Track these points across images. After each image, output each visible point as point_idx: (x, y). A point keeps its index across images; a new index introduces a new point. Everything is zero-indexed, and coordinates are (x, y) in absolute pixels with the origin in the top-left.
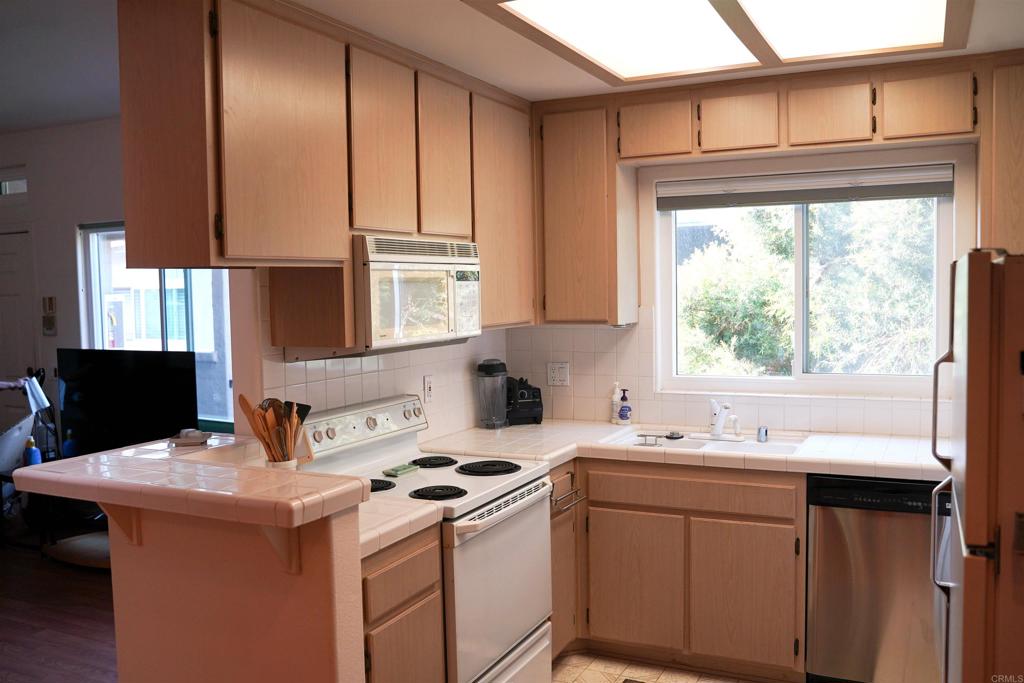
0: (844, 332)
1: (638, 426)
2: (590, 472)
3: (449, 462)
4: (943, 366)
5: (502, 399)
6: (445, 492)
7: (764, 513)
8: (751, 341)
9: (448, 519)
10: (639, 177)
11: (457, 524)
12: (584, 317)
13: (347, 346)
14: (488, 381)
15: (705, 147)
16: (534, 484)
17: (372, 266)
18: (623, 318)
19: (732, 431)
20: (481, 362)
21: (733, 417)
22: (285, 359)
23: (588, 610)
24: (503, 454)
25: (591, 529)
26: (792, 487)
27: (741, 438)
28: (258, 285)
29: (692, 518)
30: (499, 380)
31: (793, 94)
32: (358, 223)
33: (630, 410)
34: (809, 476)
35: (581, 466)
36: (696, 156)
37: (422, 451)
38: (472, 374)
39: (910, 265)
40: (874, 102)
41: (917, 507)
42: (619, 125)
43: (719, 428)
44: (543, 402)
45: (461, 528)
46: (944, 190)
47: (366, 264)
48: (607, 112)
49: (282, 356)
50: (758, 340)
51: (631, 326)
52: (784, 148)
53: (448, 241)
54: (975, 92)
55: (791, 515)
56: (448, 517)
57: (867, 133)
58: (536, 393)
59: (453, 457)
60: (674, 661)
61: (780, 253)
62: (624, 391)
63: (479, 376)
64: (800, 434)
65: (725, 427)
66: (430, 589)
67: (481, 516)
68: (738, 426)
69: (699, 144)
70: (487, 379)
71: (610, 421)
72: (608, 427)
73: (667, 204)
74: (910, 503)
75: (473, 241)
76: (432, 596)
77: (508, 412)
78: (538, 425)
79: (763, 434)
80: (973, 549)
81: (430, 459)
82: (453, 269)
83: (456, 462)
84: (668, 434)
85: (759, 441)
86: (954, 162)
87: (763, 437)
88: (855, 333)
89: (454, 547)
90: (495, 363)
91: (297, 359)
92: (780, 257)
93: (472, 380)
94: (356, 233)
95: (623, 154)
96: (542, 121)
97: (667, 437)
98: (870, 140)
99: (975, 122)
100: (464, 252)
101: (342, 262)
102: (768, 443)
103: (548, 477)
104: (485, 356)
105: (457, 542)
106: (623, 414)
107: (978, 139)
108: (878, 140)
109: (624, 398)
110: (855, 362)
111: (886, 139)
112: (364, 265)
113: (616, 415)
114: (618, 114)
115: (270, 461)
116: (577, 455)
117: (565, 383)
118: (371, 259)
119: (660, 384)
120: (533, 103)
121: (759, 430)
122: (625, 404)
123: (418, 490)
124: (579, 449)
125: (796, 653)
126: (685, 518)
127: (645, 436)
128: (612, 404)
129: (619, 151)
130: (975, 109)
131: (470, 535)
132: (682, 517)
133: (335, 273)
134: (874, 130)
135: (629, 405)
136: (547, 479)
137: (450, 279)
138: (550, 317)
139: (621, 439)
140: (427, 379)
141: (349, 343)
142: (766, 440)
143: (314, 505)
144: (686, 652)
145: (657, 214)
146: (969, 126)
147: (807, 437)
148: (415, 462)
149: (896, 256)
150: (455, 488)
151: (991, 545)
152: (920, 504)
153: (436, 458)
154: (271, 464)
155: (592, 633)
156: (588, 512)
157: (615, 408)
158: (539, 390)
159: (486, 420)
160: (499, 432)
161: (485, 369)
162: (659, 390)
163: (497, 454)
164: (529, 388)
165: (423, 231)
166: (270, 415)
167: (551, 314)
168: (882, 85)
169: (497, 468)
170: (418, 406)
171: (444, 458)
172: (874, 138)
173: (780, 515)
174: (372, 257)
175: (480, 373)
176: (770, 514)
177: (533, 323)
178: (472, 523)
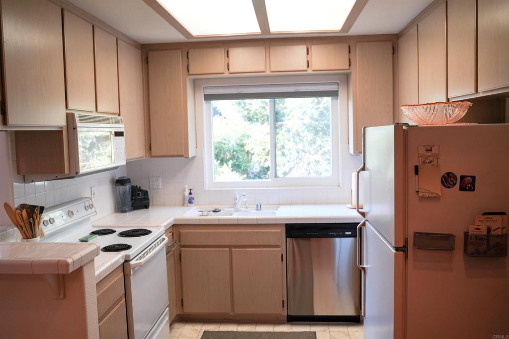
0: (283, 157)
1: (198, 207)
2: (181, 231)
3: (111, 232)
4: (362, 172)
5: (129, 197)
6: (120, 247)
7: (267, 243)
8: (237, 163)
9: (127, 261)
10: (195, 84)
11: (132, 263)
12: (172, 154)
13: (66, 173)
14: (121, 188)
15: (231, 70)
16: (159, 239)
17: (78, 129)
18: (191, 154)
19: (245, 206)
20: (117, 178)
21: (245, 200)
22: (24, 181)
23: (182, 300)
24: (139, 225)
25: (182, 259)
26: (279, 231)
27: (249, 209)
28: (9, 140)
29: (233, 249)
30: (128, 187)
31: (272, 48)
32: (70, 107)
33: (193, 199)
34: (287, 225)
35: (176, 229)
36: (227, 75)
37: (94, 227)
38: (112, 185)
39: (311, 127)
40: (308, 54)
41: (334, 235)
42: (188, 58)
43: (239, 206)
44: (149, 197)
45: (134, 265)
46: (334, 94)
47: (75, 128)
48: (182, 51)
49: (23, 180)
50: (240, 162)
51: (194, 157)
52: (268, 73)
53: (110, 116)
54: (350, 52)
55: (280, 244)
56: (127, 260)
57: (305, 68)
58: (146, 193)
59: (114, 229)
60: (225, 319)
61: (249, 121)
62: (190, 190)
63: (116, 186)
64: (275, 206)
65: (241, 205)
66: (120, 299)
67: (140, 258)
68: (248, 204)
69: (228, 69)
70: (121, 187)
71: (183, 205)
72: (182, 208)
73: (209, 98)
74: (331, 234)
75: (119, 115)
76: (121, 302)
77: (132, 204)
78: (147, 210)
79: (259, 207)
80: (397, 249)
81: (100, 231)
82: (113, 130)
83: (115, 231)
84: (213, 209)
85: (257, 210)
86: (338, 82)
87: (259, 209)
88: (288, 158)
89: (131, 275)
90: (125, 178)
91: (33, 181)
92: (250, 122)
93: (113, 188)
94: (68, 112)
95: (190, 73)
96: (147, 54)
97: (213, 211)
98: (306, 71)
99: (350, 65)
100: (117, 121)
101: (62, 127)
102: (262, 211)
103: (164, 235)
104: (118, 175)
105: (132, 273)
106: (190, 202)
107: (350, 73)
108: (310, 71)
109: (190, 194)
110: (287, 171)
111: (313, 71)
112: (74, 129)
113: (187, 202)
114: (188, 53)
115: (24, 238)
116: (174, 223)
117: (159, 187)
118: (78, 126)
119: (207, 186)
120: (142, 45)
121: (257, 205)
122: (191, 196)
123: (105, 247)
124: (175, 220)
125: (283, 307)
126: (230, 249)
127: (202, 211)
128: (184, 197)
129: (188, 71)
130: (350, 60)
131: (136, 268)
132: (228, 249)
133: (58, 134)
134: (308, 67)
135: (193, 197)
136: (164, 236)
137: (112, 135)
138: (153, 154)
139: (191, 214)
140: (92, 189)
141: (67, 171)
142: (260, 210)
143: (78, 260)
144: (232, 314)
145: (204, 102)
146: (347, 67)
147: (279, 207)
148: (93, 233)
149: (305, 123)
150: (125, 245)
151: (404, 246)
152: (335, 233)
153: (105, 230)
154: (25, 240)
155: (185, 311)
156: (180, 251)
157: (186, 198)
158: (147, 192)
159: (120, 208)
160: (128, 214)
161: (120, 182)
162: (207, 189)
163: (136, 225)
164: (142, 191)
165: (98, 111)
166: (24, 213)
167: (154, 153)
168: (311, 47)
169: (140, 232)
170: (91, 203)
171: (109, 230)
172: (308, 70)
173: (275, 244)
174: (78, 124)
175: (117, 184)
176: (270, 244)
177: (145, 158)
178: (138, 262)
